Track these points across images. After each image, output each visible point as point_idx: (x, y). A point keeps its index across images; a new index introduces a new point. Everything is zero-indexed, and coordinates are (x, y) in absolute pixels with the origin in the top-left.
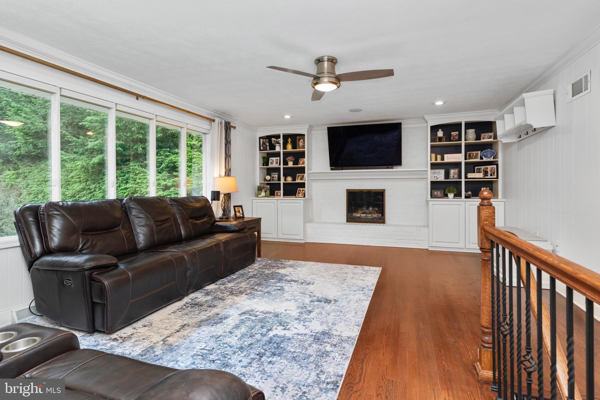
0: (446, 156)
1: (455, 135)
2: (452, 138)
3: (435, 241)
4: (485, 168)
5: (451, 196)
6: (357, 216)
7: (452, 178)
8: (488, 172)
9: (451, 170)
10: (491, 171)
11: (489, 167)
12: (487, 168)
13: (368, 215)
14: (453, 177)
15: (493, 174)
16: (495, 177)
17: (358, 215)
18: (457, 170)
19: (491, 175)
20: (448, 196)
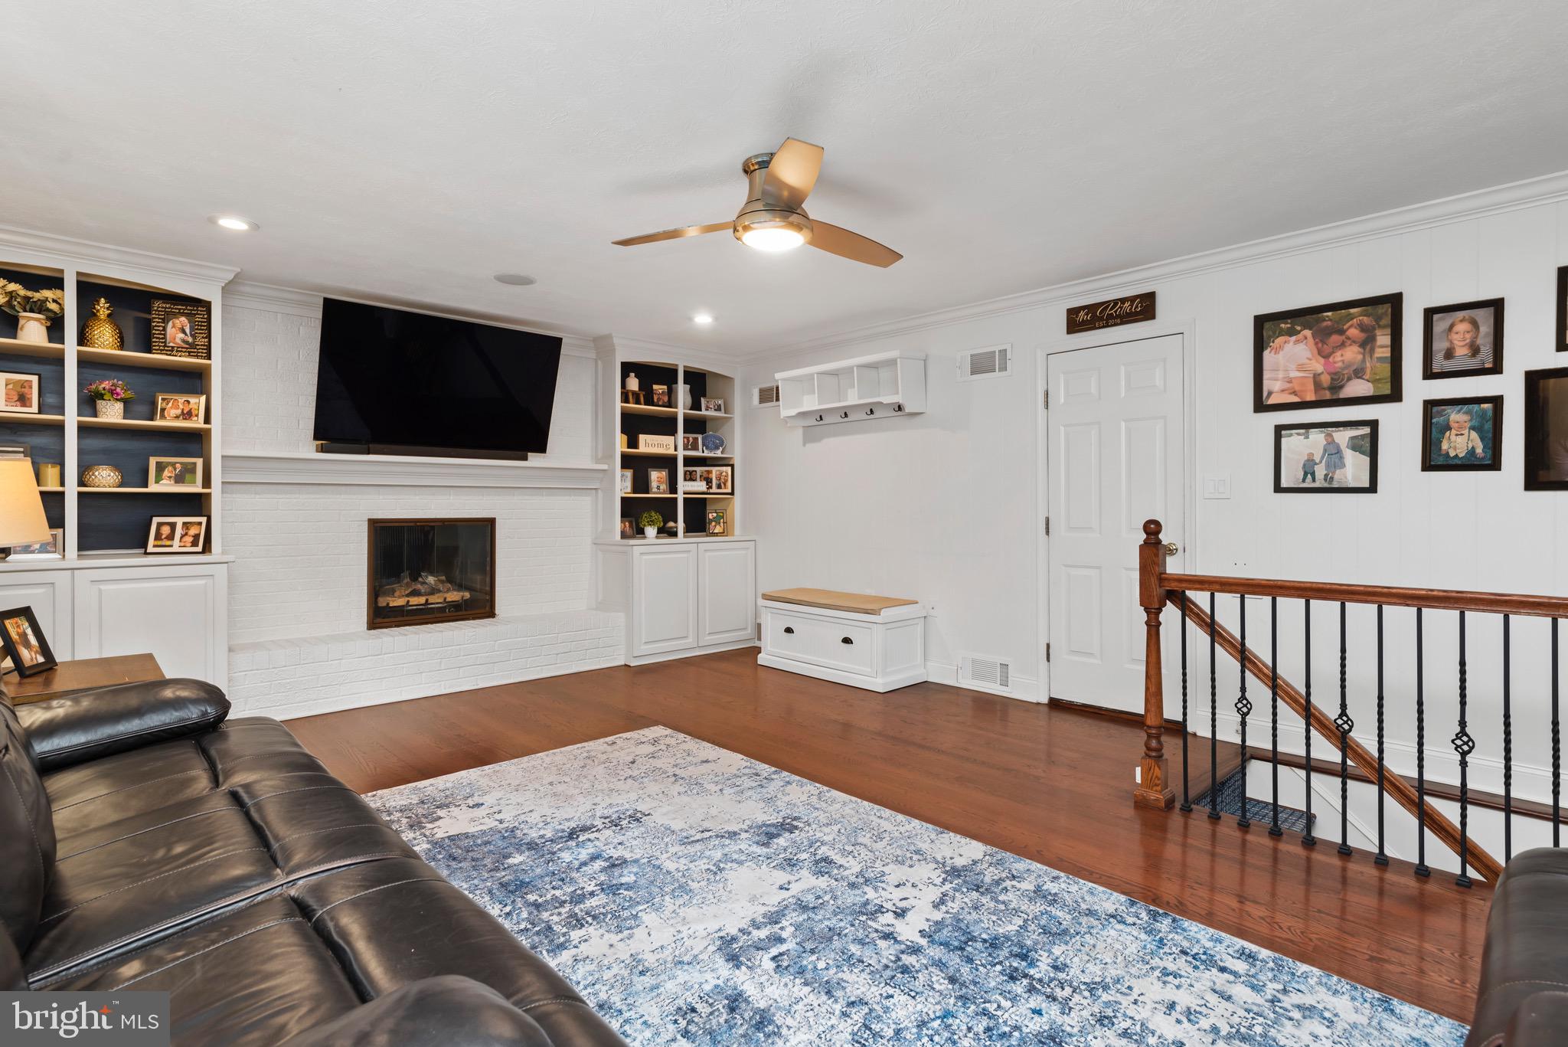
0: (642, 438)
1: (661, 391)
2: (655, 398)
3: (646, 643)
4: (706, 471)
5: (651, 531)
6: (395, 604)
7: (655, 490)
8: (711, 479)
9: (652, 473)
10: (719, 478)
11: (715, 470)
12: (709, 472)
13: (432, 599)
14: (658, 488)
15: (723, 485)
16: (729, 491)
17: (400, 602)
18: (664, 473)
19: (719, 487)
20: (644, 534)
